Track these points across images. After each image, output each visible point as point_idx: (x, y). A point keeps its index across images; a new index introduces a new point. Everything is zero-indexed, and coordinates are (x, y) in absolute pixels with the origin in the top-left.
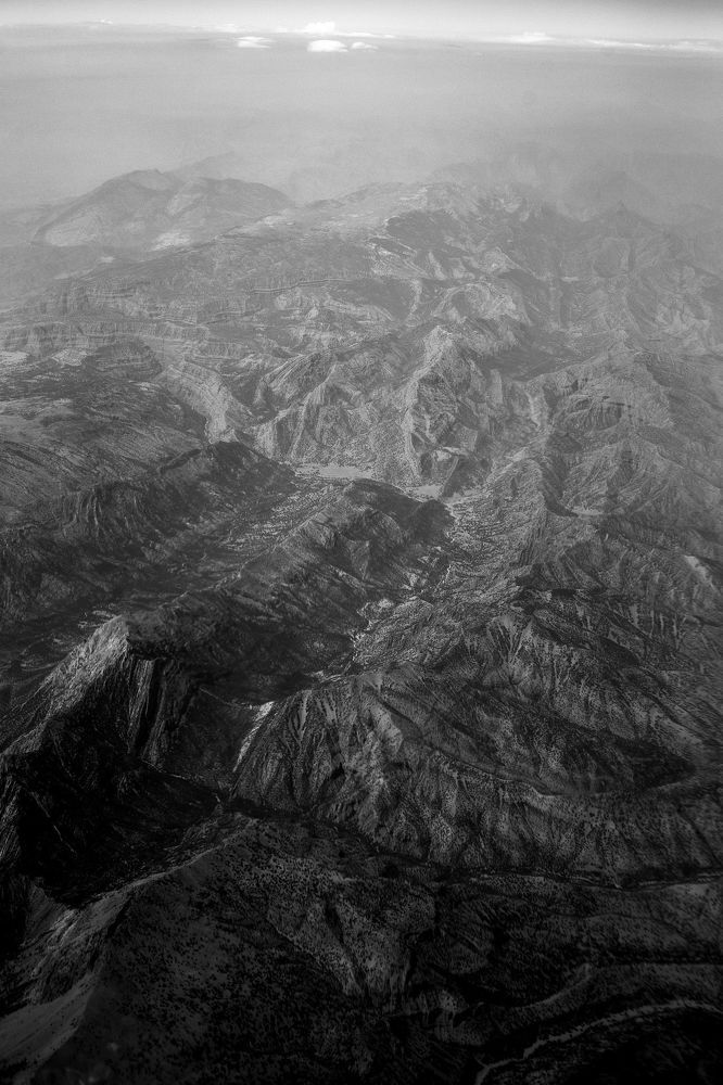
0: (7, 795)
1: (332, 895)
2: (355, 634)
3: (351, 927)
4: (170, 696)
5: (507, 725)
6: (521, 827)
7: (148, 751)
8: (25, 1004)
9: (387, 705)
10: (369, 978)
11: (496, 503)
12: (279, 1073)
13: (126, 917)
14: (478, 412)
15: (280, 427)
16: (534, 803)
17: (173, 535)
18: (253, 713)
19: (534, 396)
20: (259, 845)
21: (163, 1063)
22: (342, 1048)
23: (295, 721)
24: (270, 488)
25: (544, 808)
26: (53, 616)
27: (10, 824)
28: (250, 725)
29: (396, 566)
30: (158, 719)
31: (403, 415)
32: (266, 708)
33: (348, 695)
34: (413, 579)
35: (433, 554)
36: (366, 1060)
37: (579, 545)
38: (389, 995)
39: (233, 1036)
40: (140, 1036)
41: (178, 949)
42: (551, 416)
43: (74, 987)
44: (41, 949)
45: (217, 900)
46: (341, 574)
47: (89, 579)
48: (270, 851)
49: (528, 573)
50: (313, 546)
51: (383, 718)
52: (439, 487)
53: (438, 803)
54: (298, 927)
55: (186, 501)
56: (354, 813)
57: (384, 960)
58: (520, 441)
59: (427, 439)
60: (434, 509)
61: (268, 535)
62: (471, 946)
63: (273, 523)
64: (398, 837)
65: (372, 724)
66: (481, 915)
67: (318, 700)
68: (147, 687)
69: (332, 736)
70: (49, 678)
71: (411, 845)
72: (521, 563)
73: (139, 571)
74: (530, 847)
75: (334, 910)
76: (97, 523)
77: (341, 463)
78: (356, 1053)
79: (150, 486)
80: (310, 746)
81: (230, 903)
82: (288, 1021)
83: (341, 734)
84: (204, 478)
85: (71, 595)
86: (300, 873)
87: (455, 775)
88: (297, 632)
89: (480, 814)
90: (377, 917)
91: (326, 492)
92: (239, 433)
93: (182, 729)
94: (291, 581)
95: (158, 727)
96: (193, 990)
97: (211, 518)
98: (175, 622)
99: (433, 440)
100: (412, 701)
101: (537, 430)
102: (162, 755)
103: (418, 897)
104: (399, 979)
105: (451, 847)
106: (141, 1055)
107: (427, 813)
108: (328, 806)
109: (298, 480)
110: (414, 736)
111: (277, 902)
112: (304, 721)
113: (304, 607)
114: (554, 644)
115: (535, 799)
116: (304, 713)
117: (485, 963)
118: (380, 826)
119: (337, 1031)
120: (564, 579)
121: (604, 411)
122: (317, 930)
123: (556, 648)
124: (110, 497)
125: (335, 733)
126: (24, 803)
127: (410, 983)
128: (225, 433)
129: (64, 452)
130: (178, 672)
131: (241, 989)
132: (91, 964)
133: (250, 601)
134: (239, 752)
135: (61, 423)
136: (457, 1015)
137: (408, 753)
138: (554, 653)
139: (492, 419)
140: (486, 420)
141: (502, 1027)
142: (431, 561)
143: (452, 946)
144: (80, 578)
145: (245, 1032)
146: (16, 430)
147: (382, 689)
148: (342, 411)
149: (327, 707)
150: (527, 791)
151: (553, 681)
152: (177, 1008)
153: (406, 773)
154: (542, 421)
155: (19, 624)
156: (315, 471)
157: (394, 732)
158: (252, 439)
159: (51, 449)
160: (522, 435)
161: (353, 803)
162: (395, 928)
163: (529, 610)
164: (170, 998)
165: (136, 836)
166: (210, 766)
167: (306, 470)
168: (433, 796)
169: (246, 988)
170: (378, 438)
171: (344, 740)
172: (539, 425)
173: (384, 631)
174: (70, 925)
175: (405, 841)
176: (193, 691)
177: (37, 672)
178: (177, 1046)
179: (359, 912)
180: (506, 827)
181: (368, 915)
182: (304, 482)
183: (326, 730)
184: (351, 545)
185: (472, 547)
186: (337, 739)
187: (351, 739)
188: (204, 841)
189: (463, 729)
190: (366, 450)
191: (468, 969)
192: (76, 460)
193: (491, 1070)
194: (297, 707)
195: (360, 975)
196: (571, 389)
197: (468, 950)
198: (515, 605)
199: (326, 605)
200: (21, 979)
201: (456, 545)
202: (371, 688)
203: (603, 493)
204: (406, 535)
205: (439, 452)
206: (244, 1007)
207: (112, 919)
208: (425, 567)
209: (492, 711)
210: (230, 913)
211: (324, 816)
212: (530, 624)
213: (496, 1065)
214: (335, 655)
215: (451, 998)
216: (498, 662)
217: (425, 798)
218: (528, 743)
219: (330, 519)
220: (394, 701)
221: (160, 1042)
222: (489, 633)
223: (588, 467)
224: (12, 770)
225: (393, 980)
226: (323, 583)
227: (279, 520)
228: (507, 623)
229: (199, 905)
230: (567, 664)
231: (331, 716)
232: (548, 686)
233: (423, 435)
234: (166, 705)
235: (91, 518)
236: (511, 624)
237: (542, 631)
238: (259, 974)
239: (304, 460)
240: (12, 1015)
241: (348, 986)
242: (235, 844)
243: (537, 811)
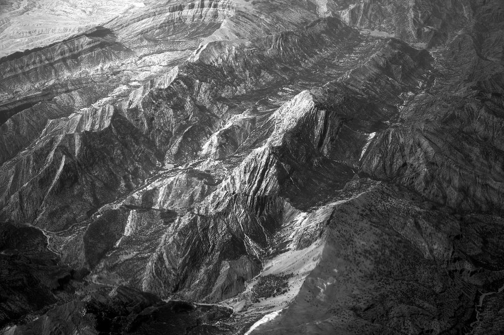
0: (271, 163)
1: (416, 216)
2: (399, 106)
3: (426, 230)
4: (332, 127)
5: (477, 150)
6: (486, 195)
7: (323, 149)
8: (288, 250)
9: (426, 137)
10: (435, 253)
11: (453, 53)
12: (407, 288)
13: (334, 217)
14: (441, 11)
15: (352, 12)
16: (492, 185)
17: (312, 57)
18: (367, 137)
19: (465, 6)
20: (383, 192)
21: (358, 279)
22: (429, 280)
23: (387, 141)
24: (350, 39)
25: (496, 187)
26: (267, 89)
27: (273, 175)
28: (366, 142)
29: (413, 77)
30: (327, 136)
31: (408, 10)
32: (373, 135)
33: (409, 132)
34: (421, 84)
35: (428, 74)
36: (439, 286)
37: (497, 74)
38: (444, 261)
39: (385, 271)
40: (346, 267)
41: (356, 232)
42: (474, 15)
43: (312, 244)
44: (292, 228)
45: (369, 213)
46: (390, 79)
47: (279, 73)
48: (388, 195)
49: (475, 85)
50: (377, 65)
51: (425, 143)
52: (426, 44)
53: (450, 181)
54: (403, 228)
55: (316, 42)
56: (413, 182)
57: (442, 246)
58: (460, 26)
59: (419, 22)
60: (424, 53)
61: (353, 59)
62: (474, 243)
63: (355, 55)
64: (433, 194)
65: (419, 145)
66: (476, 231)
67: (396, 133)
68: (322, 122)
69: (402, 149)
70: (273, 115)
71: (439, 198)
72: (470, 80)
73: (300, 71)
74: (490, 204)
75: (418, 222)
76: (281, 49)
77: (380, 30)
78: (435, 283)
79: (302, 34)
80: (393, 152)
81: (374, 215)
82: (407, 267)
83: (406, 148)
84: (322, 32)
85: (273, 80)
86: (401, 205)
87: (458, 170)
88: (376, 103)
89: (468, 188)
90: (437, 227)
91: (377, 42)
92: (333, 13)
93: (337, 141)
94: (370, 81)
95: (327, 140)
96: (365, 250)
97: (327, 50)
98: (327, 95)
99: (422, 22)
100: (437, 136)
101: (467, 21)
102: (329, 151)
103: (452, 220)
104: (448, 254)
105: (456, 201)
106: (347, 275)
107: (445, 185)
108: (401, 178)
109: (361, 36)
110: (439, 152)
111: (393, 216)
112: (390, 142)
113: (376, 92)
114: (494, 116)
115: (492, 183)
116: (390, 138)
117: (481, 251)
118: (425, 189)
119: (427, 273)
120: (491, 89)
121: (499, 14)
122: (412, 230)
123: (495, 118)
124: (287, 38)
125: (403, 148)
126: (278, 167)
127: (453, 257)
128: (327, 13)
129: (262, 17)
130: (334, 117)
131: (385, 251)
132: (320, 235)
133: (354, 88)
134: (361, 153)
135: (260, 4)
136: (472, 272)
137: (436, 158)
138: (494, 121)
139: (448, 15)
140: (445, 14)
141: (489, 279)
142: (427, 77)
143: (467, 242)
144: (276, 73)
145: (390, 270)
146: (243, 6)
147: (424, 130)
148: (379, 7)
149: (400, 137)
150: (489, 179)
151: (494, 133)
152: (359, 257)
153: (435, 167)
154: (469, 17)
155: (252, 91)
156: (369, 32)
157: (430, 149)
158: (339, 16)
159: (257, 15)
160: (461, 23)
161: (413, 178)
162: (445, 232)
163: (483, 101)
164: (356, 252)
165: (322, 184)
166: (349, 158)
167: (364, 32)
168: (448, 178)
169: (387, 252)
170: (396, 20)
171: (407, 151)
172: (468, 18)
173: (412, 105)
174: (305, 219)
175: (436, 196)
176: (341, 125)
177: (266, 113)
178: (362, 273)
179: (429, 225)
180: (480, 195)
181: (433, 226)
182: (365, 37)
183: (400, 146)
184: (394, 66)
185: (444, 72)
186: (404, 150)
187: (410, 150)
188: (355, 189)
189: (458, 150)
190: (391, 25)
191: (474, 253)
192: (268, 21)
193: (486, 296)
194: (387, 135)
195: (431, 251)
196: (482, 3)
197: (474, 245)
198: (477, 98)
199: (385, 92)
200: (284, 240)
201: (437, 70)
202: (419, 130)
203: (501, 51)
204: (415, 64)
205: (425, 28)
206: (388, 260)
207: (327, 218)
208: (425, 79)
209: (470, 143)
210: (374, 220)
211: (400, 183)
212: (484, 107)
213: (488, 294)
214: (393, 114)
215: (470, 265)
216: (469, 123)
217: (444, 179)
218: (487, 159)
219: (384, 55)
220: (429, 136)
221: (355, 270)
222: (465, 110)
223: (493, 39)
224: (273, 153)
225: (446, 254)
226: (383, 83)
227: (357, 53)
228: (474, 106)
229: (362, 215)
230: (500, 126)
231: (402, 140)
232: (491, 135)
233: (418, 20)
234: (330, 130)
235: (279, 47)
236: (475, 106)
237: (488, 110)
238: (391, 246)
239: (363, 27)
240: (282, 254)
241: (427, 255)
242: (374, 191)
243: (493, 189)
